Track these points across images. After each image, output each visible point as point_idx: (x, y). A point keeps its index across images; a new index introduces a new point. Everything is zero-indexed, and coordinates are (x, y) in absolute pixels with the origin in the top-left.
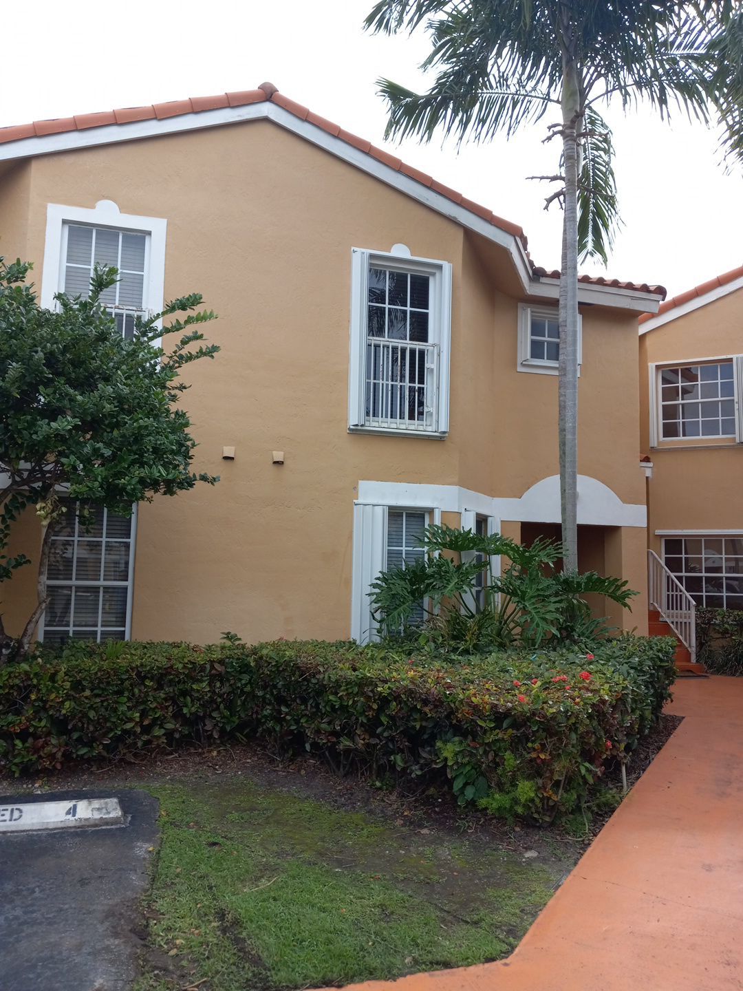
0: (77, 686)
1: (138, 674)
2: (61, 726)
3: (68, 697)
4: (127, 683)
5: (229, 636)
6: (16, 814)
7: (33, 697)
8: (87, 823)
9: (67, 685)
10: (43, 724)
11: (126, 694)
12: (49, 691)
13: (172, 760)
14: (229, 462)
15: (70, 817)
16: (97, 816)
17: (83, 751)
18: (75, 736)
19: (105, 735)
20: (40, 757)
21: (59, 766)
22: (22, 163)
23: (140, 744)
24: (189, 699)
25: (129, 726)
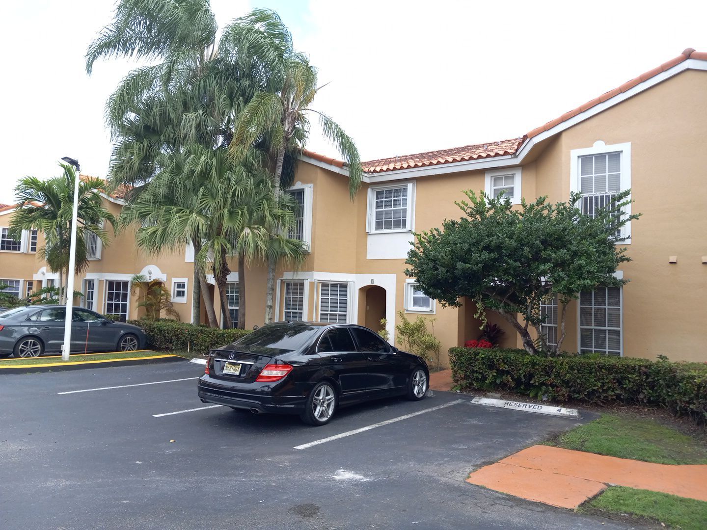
0: (571, 368)
1: (599, 366)
2: (566, 383)
3: (568, 373)
4: (593, 370)
5: (661, 357)
6: (540, 408)
7: (554, 371)
8: (564, 415)
9: (567, 367)
10: (559, 382)
11: (593, 374)
12: (560, 369)
13: (622, 409)
14: (673, 265)
15: (558, 412)
16: (568, 414)
17: (576, 396)
18: (572, 389)
19: (585, 390)
20: (559, 395)
21: (567, 400)
22: (558, 136)
23: (602, 397)
24: (627, 381)
25: (595, 388)
